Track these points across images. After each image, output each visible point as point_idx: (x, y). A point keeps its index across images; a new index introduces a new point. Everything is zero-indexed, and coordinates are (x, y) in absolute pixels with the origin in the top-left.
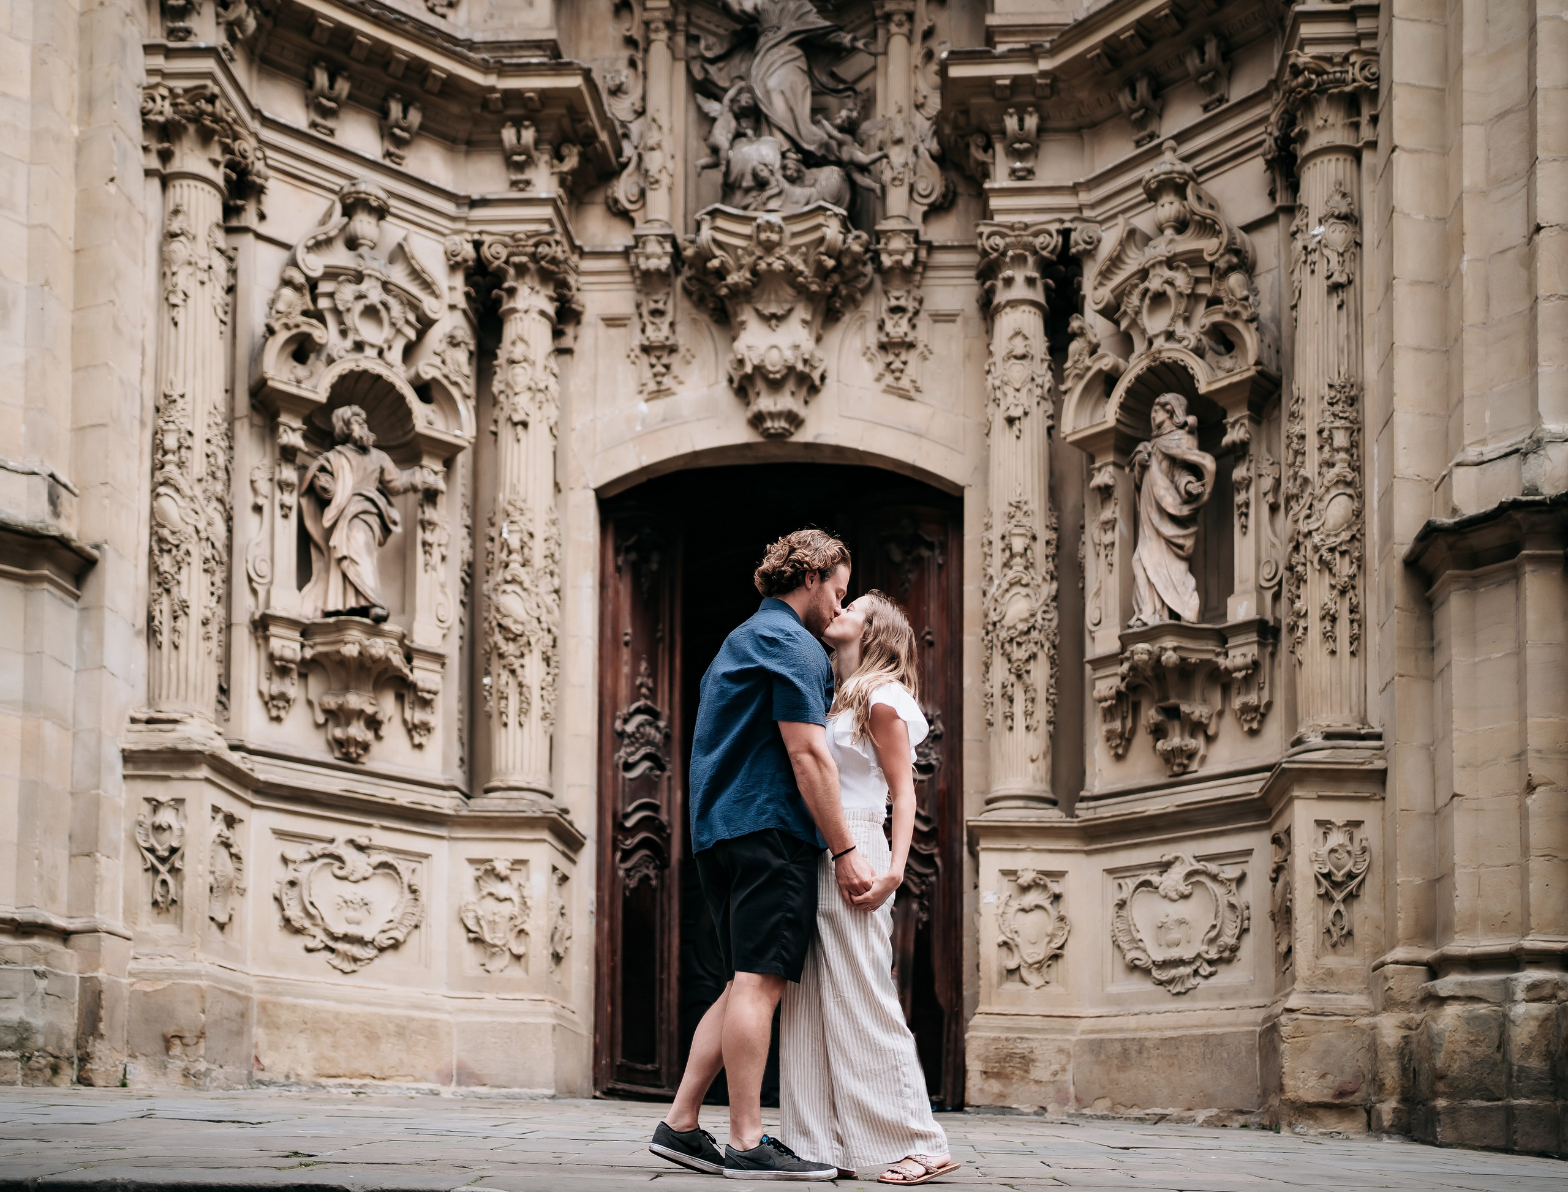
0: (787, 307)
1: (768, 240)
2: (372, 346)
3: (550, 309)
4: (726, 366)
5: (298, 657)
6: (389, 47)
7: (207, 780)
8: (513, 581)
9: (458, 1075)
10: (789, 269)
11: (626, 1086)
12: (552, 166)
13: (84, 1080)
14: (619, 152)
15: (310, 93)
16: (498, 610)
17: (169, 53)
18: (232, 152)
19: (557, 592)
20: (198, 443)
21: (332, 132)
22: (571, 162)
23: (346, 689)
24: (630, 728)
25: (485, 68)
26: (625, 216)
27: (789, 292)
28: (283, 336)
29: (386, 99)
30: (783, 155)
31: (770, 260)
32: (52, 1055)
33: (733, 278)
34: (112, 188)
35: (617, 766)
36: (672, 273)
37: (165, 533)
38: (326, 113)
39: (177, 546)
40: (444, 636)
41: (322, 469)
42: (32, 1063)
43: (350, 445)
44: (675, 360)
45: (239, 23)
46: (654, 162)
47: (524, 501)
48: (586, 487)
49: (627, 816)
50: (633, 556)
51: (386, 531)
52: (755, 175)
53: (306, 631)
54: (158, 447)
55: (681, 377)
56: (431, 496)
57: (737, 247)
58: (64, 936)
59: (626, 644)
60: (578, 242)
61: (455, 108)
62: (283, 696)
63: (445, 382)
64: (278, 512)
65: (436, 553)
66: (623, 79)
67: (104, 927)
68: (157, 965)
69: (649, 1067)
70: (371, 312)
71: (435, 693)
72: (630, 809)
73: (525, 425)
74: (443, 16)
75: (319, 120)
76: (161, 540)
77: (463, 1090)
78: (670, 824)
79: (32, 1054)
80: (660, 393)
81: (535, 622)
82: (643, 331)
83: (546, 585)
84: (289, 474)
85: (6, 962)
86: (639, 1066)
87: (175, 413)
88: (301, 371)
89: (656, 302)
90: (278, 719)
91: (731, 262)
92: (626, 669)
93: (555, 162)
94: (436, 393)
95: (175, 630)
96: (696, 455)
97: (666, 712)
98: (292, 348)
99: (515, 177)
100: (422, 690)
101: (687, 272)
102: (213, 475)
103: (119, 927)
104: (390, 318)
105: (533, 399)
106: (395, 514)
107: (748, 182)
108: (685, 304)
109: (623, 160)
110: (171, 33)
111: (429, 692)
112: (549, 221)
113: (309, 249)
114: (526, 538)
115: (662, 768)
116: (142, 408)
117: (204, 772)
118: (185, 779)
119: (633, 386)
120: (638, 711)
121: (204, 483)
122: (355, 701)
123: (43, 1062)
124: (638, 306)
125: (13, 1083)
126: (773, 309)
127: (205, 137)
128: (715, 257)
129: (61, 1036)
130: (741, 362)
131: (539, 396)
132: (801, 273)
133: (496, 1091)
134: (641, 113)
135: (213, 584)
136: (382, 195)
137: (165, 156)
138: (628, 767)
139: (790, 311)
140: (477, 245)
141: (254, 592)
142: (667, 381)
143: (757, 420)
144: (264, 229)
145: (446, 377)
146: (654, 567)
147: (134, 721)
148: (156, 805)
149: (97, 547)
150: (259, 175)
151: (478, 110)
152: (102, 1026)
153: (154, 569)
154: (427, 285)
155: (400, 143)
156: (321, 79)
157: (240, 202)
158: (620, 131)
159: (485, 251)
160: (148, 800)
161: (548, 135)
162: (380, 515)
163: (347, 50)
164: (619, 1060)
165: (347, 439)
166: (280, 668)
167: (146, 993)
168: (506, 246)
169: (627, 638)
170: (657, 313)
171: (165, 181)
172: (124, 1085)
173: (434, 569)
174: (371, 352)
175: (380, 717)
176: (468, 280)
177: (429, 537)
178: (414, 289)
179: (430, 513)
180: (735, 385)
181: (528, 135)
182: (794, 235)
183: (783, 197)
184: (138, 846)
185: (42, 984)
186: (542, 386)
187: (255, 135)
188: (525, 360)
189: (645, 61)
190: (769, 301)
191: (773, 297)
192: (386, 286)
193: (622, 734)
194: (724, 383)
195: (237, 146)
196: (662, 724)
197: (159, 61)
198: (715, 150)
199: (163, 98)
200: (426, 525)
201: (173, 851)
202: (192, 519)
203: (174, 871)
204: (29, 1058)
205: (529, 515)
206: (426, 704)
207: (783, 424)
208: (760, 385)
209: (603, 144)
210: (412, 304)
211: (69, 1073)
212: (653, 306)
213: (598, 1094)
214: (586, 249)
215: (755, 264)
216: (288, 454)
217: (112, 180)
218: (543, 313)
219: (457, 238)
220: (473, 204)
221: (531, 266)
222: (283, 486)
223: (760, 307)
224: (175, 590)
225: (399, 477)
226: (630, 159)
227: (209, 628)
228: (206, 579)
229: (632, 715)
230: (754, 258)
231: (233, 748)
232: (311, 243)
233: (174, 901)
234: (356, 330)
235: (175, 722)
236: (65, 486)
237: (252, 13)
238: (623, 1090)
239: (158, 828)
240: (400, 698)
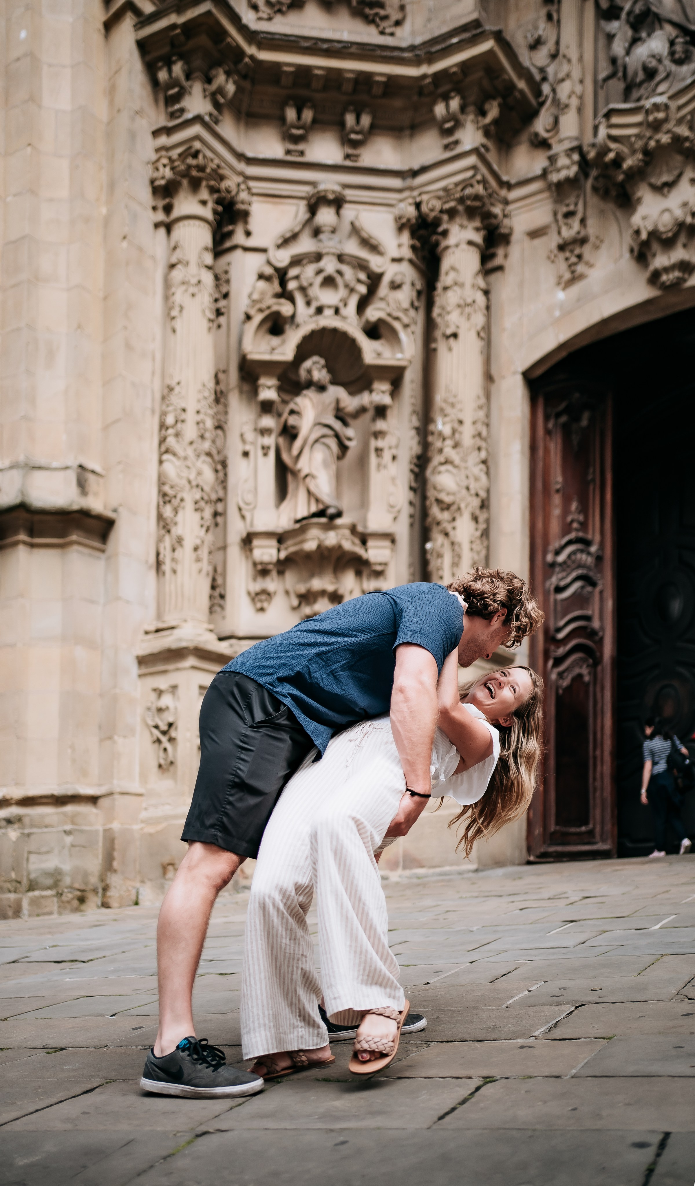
0: (676, 172)
1: (656, 120)
2: (329, 307)
3: (478, 238)
4: (628, 240)
5: (274, 559)
6: (339, 72)
7: (193, 668)
8: (447, 462)
9: (404, 861)
10: (677, 140)
11: (559, 849)
12: (478, 122)
13: (105, 905)
14: (538, 93)
15: (285, 128)
16: (435, 488)
17: (168, 131)
18: (218, 191)
19: (484, 462)
20: (191, 417)
21: (302, 153)
22: (493, 112)
23: (312, 575)
24: (561, 558)
25: (417, 62)
26: (543, 144)
27: (679, 159)
28: (258, 318)
29: (343, 115)
30: (672, 43)
31: (658, 136)
32: (79, 890)
33: (628, 163)
34: (125, 244)
35: (549, 591)
36: (582, 178)
37: (167, 489)
38: (296, 140)
39: (175, 497)
40: (395, 519)
41: (292, 412)
42: (64, 898)
43: (313, 388)
44: (587, 251)
45: (220, 91)
46: (564, 91)
47: (455, 396)
48: (515, 373)
49: (559, 630)
50: (563, 419)
51: (343, 448)
52: (645, 68)
53: (281, 538)
54: (163, 426)
55: (592, 261)
56: (381, 411)
57: (629, 137)
58: (93, 800)
59: (558, 491)
60: (505, 178)
61: (398, 103)
62: (264, 592)
63: (389, 320)
64: (260, 452)
65: (387, 456)
66: (540, 32)
67: (118, 790)
68: (159, 812)
69: (583, 829)
70: (329, 282)
71: (386, 564)
72: (562, 623)
73: (455, 335)
74: (392, 34)
75: (292, 147)
76: (165, 495)
77: (408, 872)
78: (602, 628)
79: (63, 891)
80: (575, 278)
81: (464, 491)
82: (559, 233)
83: (474, 458)
84: (268, 421)
85: (46, 827)
86: (573, 830)
87: (174, 398)
88: (275, 341)
89: (568, 205)
90: (262, 609)
91: (626, 150)
92: (557, 512)
93: (480, 118)
94: (383, 330)
95: (173, 560)
96: (605, 322)
97: (597, 538)
98: (268, 325)
99: (447, 141)
100: (375, 564)
101: (594, 173)
102: (202, 437)
103: (135, 787)
104: (344, 281)
105: (462, 313)
106: (350, 432)
107: (641, 76)
108: (593, 200)
109: (541, 99)
110: (172, 115)
111: (380, 564)
112: (474, 168)
113: (279, 247)
114: (456, 425)
115: (594, 584)
116: (153, 400)
117: (191, 661)
118: (178, 669)
119: (553, 280)
120: (570, 543)
121: (194, 446)
122: (317, 584)
123: (70, 896)
124: (555, 214)
125: (50, 913)
126: (666, 178)
127: (195, 185)
128: (610, 150)
129: (86, 875)
130: (637, 232)
131: (468, 310)
132: (687, 139)
133: (432, 871)
134: (554, 56)
135: (202, 518)
136: (337, 188)
137: (168, 209)
138: (559, 590)
139: (680, 176)
140: (418, 205)
141: (243, 517)
142: (580, 268)
143: (654, 278)
144: (251, 243)
145: (389, 315)
146: (584, 423)
147: (147, 633)
148: (159, 693)
149: (115, 511)
150: (243, 202)
151: (415, 98)
152: (115, 864)
153: (160, 517)
154: (374, 248)
155: (355, 144)
156: (291, 114)
157: (230, 228)
158: (538, 77)
159: (424, 208)
160: (155, 690)
161: (472, 99)
162: (337, 436)
163: (308, 86)
164: (553, 828)
165: (309, 384)
166: (263, 572)
167: (151, 835)
168: (439, 198)
169: (558, 486)
170: (569, 215)
171: (169, 227)
172: (137, 904)
173: (385, 467)
174: (329, 312)
175: (341, 592)
176: (413, 234)
177: (380, 443)
178: (363, 254)
179: (380, 425)
180: (636, 253)
181: (455, 104)
182: (680, 108)
183: (671, 79)
184: (147, 725)
185: (69, 839)
186: (469, 300)
187: (241, 174)
188: (456, 284)
189: (558, 11)
190: (660, 174)
191: (664, 168)
192: (340, 258)
193: (553, 565)
194: (627, 255)
195: (224, 185)
196: (593, 549)
197: (163, 140)
198: (614, 61)
199: (165, 166)
200: (377, 434)
201: (170, 725)
202: (185, 473)
203: (171, 740)
204: (61, 894)
205: (459, 406)
206: (378, 574)
207: (677, 274)
208: (655, 246)
209: (521, 92)
210: (361, 265)
211: (94, 900)
212: (565, 209)
213: (532, 858)
214: (513, 181)
215: (646, 144)
216: (267, 407)
217: (125, 238)
218: (470, 243)
219: (402, 205)
220: (415, 173)
221: (460, 208)
222: (264, 432)
223: (653, 180)
224: (173, 530)
225: (350, 403)
226: (547, 97)
227: (199, 552)
228: (197, 516)
229: (563, 548)
230: (645, 140)
231: (221, 639)
232: (280, 241)
233: (172, 763)
234: (317, 299)
235: (173, 628)
236: (93, 472)
237: (231, 81)
238: (556, 852)
239: (160, 710)
240: (359, 574)
